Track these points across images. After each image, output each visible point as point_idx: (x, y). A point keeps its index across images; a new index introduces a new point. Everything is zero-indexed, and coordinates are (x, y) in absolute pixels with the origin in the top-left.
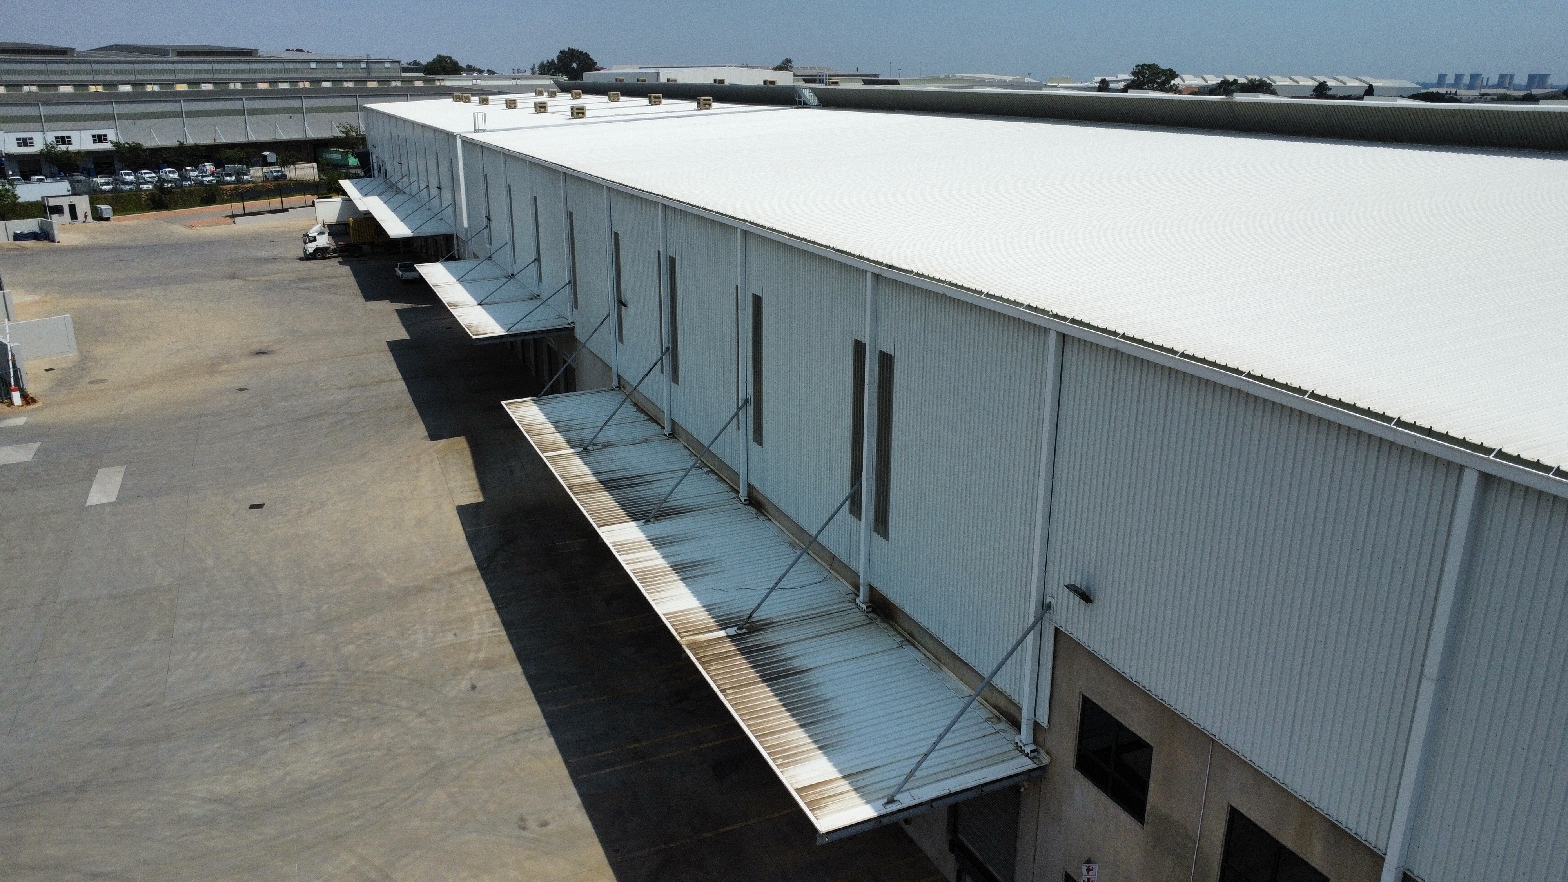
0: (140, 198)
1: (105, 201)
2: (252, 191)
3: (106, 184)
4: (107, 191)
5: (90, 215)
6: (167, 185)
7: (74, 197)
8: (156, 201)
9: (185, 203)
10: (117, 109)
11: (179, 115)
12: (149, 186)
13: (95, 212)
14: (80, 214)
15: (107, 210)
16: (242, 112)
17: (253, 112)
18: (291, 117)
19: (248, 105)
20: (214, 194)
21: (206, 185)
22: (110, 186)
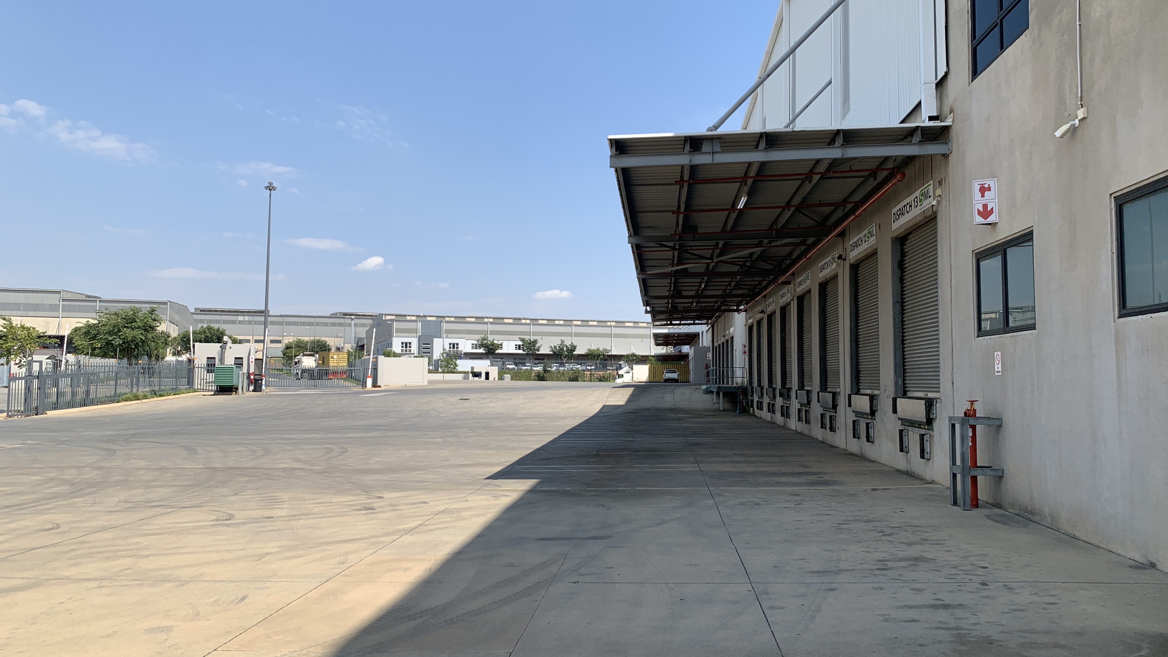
0: (531, 374)
1: (509, 373)
2: (603, 377)
3: (511, 364)
4: (511, 369)
5: (497, 379)
6: (550, 369)
7: (490, 367)
8: (541, 378)
9: (558, 380)
10: (533, 328)
11: (570, 335)
12: (538, 368)
13: (501, 378)
14: (491, 377)
15: (507, 377)
16: (610, 336)
17: (617, 336)
18: (642, 341)
19: (615, 331)
20: (578, 376)
21: (574, 370)
22: (514, 366)
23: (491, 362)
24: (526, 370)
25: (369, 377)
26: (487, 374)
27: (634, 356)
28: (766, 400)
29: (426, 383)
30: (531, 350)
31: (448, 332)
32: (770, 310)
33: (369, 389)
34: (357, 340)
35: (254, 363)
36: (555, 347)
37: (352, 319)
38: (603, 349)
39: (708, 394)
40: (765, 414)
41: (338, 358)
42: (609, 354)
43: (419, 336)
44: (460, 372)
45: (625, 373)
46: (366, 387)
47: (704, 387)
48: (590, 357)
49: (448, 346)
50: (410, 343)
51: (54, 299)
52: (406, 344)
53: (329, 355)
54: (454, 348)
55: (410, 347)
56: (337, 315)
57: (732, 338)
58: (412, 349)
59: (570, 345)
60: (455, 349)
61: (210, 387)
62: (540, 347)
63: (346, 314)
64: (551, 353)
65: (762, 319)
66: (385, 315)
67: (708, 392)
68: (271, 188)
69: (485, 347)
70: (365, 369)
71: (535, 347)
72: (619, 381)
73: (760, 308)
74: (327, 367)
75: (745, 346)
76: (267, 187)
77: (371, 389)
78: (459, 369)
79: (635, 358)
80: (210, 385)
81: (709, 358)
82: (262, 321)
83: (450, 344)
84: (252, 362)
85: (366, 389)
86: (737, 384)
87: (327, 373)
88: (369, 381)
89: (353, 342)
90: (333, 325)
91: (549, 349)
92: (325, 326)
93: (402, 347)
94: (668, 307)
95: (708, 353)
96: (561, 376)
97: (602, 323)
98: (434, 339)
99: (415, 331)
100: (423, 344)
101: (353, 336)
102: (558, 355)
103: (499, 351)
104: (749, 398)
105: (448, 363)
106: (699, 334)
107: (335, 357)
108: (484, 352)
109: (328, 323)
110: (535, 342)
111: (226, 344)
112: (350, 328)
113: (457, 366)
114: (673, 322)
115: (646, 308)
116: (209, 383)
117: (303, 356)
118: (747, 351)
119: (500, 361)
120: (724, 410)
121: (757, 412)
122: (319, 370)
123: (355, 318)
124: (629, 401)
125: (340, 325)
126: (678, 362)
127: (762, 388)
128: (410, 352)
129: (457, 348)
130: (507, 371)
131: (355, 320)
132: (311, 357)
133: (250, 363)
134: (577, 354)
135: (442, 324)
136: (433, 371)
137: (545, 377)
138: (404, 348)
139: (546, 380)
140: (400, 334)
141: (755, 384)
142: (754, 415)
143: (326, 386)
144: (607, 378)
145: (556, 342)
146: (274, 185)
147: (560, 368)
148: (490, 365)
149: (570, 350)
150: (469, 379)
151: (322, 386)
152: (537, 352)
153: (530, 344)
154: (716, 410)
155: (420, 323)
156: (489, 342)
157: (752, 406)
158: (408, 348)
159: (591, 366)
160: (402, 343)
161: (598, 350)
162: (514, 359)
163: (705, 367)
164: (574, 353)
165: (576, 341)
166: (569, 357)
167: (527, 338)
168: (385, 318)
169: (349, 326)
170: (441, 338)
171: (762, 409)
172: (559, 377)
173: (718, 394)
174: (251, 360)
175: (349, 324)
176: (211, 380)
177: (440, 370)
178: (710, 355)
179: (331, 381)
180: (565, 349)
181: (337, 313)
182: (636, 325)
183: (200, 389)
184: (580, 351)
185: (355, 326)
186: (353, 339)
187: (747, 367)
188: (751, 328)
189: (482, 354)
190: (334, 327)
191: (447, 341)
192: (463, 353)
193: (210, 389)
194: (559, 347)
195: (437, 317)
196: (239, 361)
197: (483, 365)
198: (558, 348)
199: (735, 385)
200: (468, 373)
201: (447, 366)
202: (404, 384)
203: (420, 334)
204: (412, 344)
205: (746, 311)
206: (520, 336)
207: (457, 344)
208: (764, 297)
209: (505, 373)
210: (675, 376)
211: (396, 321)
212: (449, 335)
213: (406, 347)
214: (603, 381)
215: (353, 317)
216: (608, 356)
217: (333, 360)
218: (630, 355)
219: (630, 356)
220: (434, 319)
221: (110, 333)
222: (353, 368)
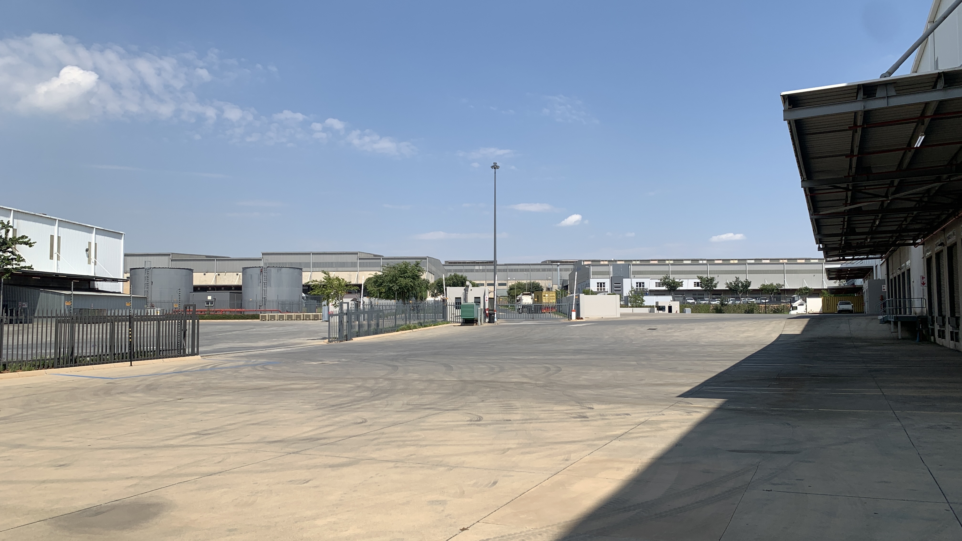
0: (709, 308)
1: (689, 307)
2: (778, 309)
3: (691, 299)
4: (691, 303)
5: (679, 312)
6: (726, 303)
7: (672, 302)
8: (718, 310)
9: (735, 312)
10: (710, 268)
11: (744, 272)
12: (716, 302)
13: (682, 311)
14: (674, 311)
15: (688, 310)
16: (782, 272)
17: (789, 272)
18: (814, 276)
19: (787, 267)
20: (753, 308)
21: (749, 303)
22: (694, 301)
23: (673, 297)
24: (705, 303)
25: (574, 311)
26: (670, 308)
27: (807, 290)
28: (948, 329)
29: (619, 316)
30: (709, 286)
31: (636, 273)
32: (949, 242)
33: (574, 321)
34: (562, 282)
35: (488, 301)
36: (731, 283)
37: (558, 265)
38: (777, 284)
39: (885, 323)
40: (948, 342)
41: (549, 296)
42: (782, 288)
43: (611, 277)
44: (647, 307)
45: (799, 305)
46: (571, 319)
47: (881, 317)
48: (764, 291)
49: (636, 285)
50: (604, 283)
51: (353, 259)
52: (601, 283)
53: (542, 294)
54: (640, 286)
55: (604, 286)
56: (546, 262)
57: (909, 270)
58: (606, 288)
59: (745, 281)
60: (642, 287)
61: (458, 320)
62: (717, 284)
63: (553, 262)
64: (727, 288)
65: (942, 251)
66: (583, 261)
67: (885, 321)
68: (495, 167)
69: (667, 285)
70: (570, 305)
71: (712, 284)
72: (793, 312)
73: (939, 241)
74: (541, 304)
75: (923, 278)
76: (493, 166)
77: (575, 321)
78: (646, 303)
79: (807, 291)
80: (458, 318)
81: (884, 290)
82: (492, 269)
83: (637, 283)
84: (487, 301)
85: (571, 321)
86: (916, 313)
87: (541, 308)
88: (574, 314)
89: (559, 284)
90: (544, 270)
91: (725, 286)
92: (538, 271)
93: (598, 286)
94: (841, 244)
95: (883, 286)
96: (737, 309)
97: (775, 261)
98: (624, 279)
99: (608, 273)
100: (615, 284)
101: (559, 278)
102: (734, 290)
103: (681, 288)
104: (929, 327)
105: (636, 299)
106: (873, 268)
107: (547, 295)
108: (667, 289)
109: (540, 269)
110: (712, 279)
111: (468, 287)
112: (557, 272)
113: (644, 302)
114: (846, 258)
115: (819, 246)
116: (457, 316)
117: (523, 295)
118: (926, 282)
119: (681, 297)
120: (903, 339)
121: (939, 340)
122: (534, 306)
123: (560, 265)
124: (804, 331)
125: (549, 270)
126: (852, 294)
127: (944, 318)
128: (605, 290)
129: (643, 286)
130: (688, 305)
131: (560, 266)
132: (529, 296)
133: (486, 301)
134: (752, 289)
135: (630, 266)
136: (624, 306)
137: (723, 310)
138: (599, 288)
139: (724, 313)
140: (596, 276)
141: (936, 313)
142: (935, 343)
143: (541, 318)
144: (782, 310)
145: (731, 279)
146: (498, 165)
147: (736, 302)
148: (672, 300)
149: (745, 286)
150: (654, 312)
151: (538, 318)
152: (715, 289)
153: (707, 281)
154: (894, 339)
155: (612, 266)
156: (671, 281)
157: (933, 334)
158: (603, 288)
159: (765, 299)
160: (598, 283)
161: (772, 285)
162: (693, 294)
163: (880, 298)
164: (749, 288)
165: (750, 278)
166: (744, 292)
167: (705, 276)
168: (583, 263)
169: (556, 271)
170: (629, 278)
171: (944, 337)
172: (736, 309)
173: (896, 324)
174: (486, 299)
175: (556, 269)
176: (458, 315)
177: (629, 305)
178: (885, 287)
179: (544, 314)
180: (740, 285)
181: (546, 261)
182: (808, 262)
183: (451, 321)
184: (754, 286)
185: (560, 271)
186: (559, 281)
187: (926, 297)
188: (929, 261)
189: (664, 291)
190: (544, 272)
191: (635, 281)
192: (648, 290)
193: (458, 321)
194: (734, 283)
195: (625, 261)
196: (477, 300)
197: (666, 301)
198: (733, 285)
199: (913, 315)
200: (653, 307)
201: (636, 302)
202: (601, 317)
203: (612, 276)
204: (606, 284)
205: (923, 244)
206: (698, 275)
207: (643, 283)
208: (944, 230)
209: (685, 307)
210: (849, 307)
211: (592, 265)
212: (636, 276)
213: (601, 286)
214: (778, 313)
215: (559, 263)
216: (782, 290)
217: (545, 298)
218: (803, 289)
219: (803, 291)
220: (623, 262)
221: (391, 281)
222: (561, 304)
